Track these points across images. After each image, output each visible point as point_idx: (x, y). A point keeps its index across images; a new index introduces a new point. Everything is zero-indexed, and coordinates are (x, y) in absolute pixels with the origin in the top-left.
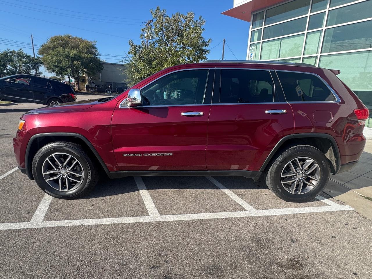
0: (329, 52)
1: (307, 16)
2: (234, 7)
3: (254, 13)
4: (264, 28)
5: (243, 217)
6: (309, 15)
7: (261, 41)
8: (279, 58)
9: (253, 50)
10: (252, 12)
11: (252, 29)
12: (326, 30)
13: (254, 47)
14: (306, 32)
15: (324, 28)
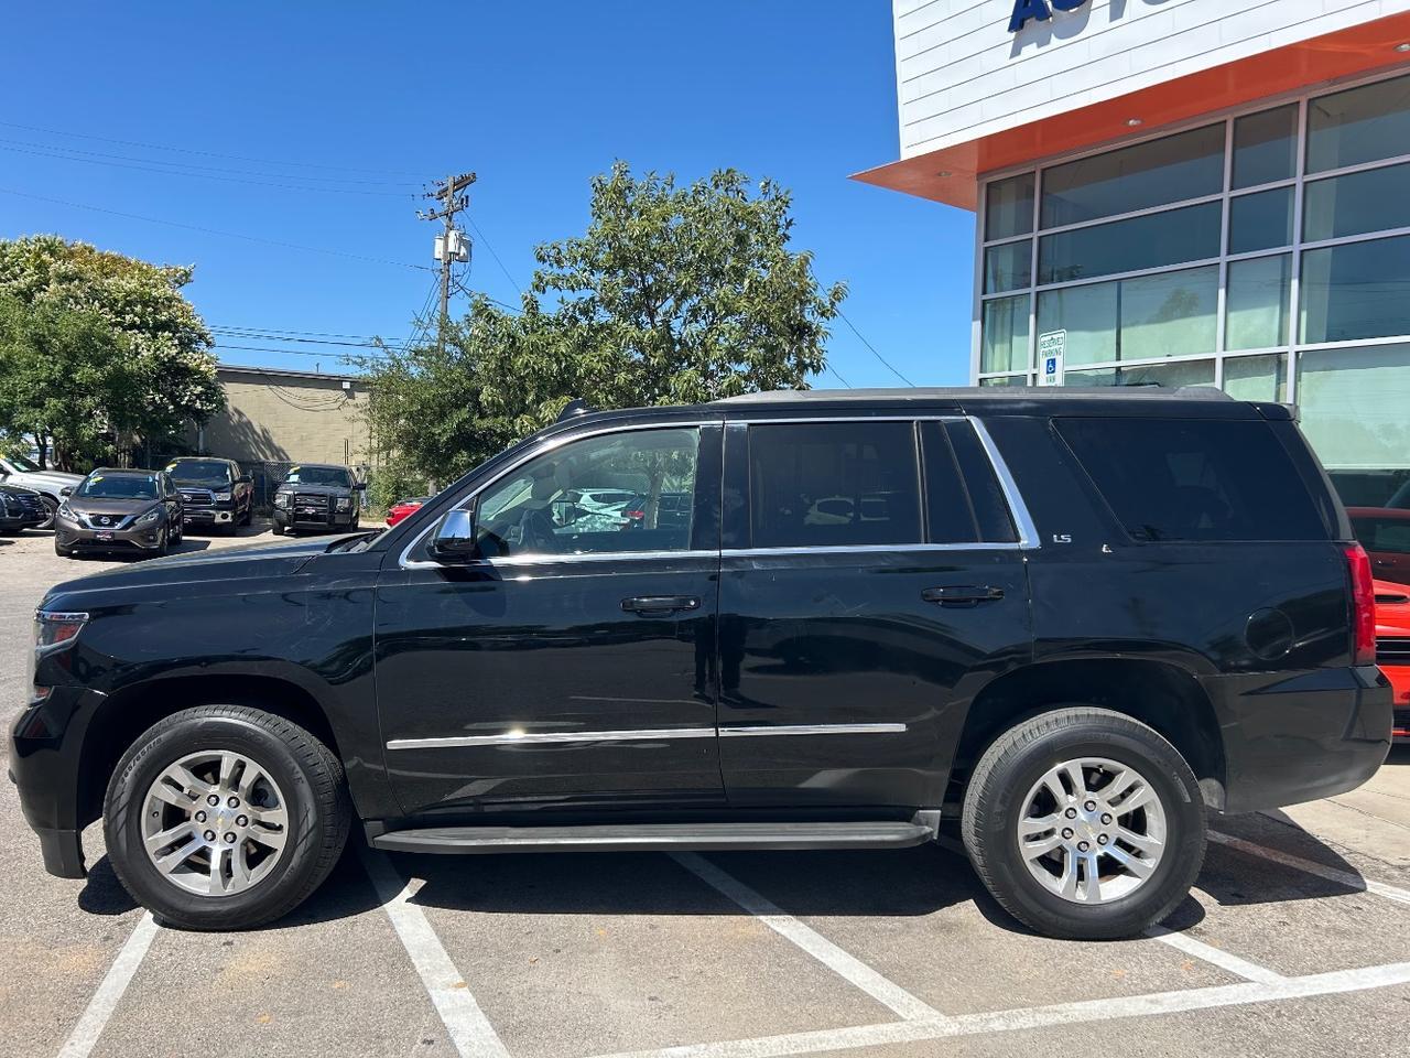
0: (1328, 340)
1: (1222, 200)
2: (906, 154)
3: (990, 179)
4: (1040, 238)
5: (1253, 1004)
6: (1226, 195)
7: (1033, 289)
8: (1118, 359)
9: (1057, 347)
10: (981, 174)
11: (986, 240)
12: (1306, 253)
13: (1062, 335)
14: (1223, 259)
15: (1296, 247)
